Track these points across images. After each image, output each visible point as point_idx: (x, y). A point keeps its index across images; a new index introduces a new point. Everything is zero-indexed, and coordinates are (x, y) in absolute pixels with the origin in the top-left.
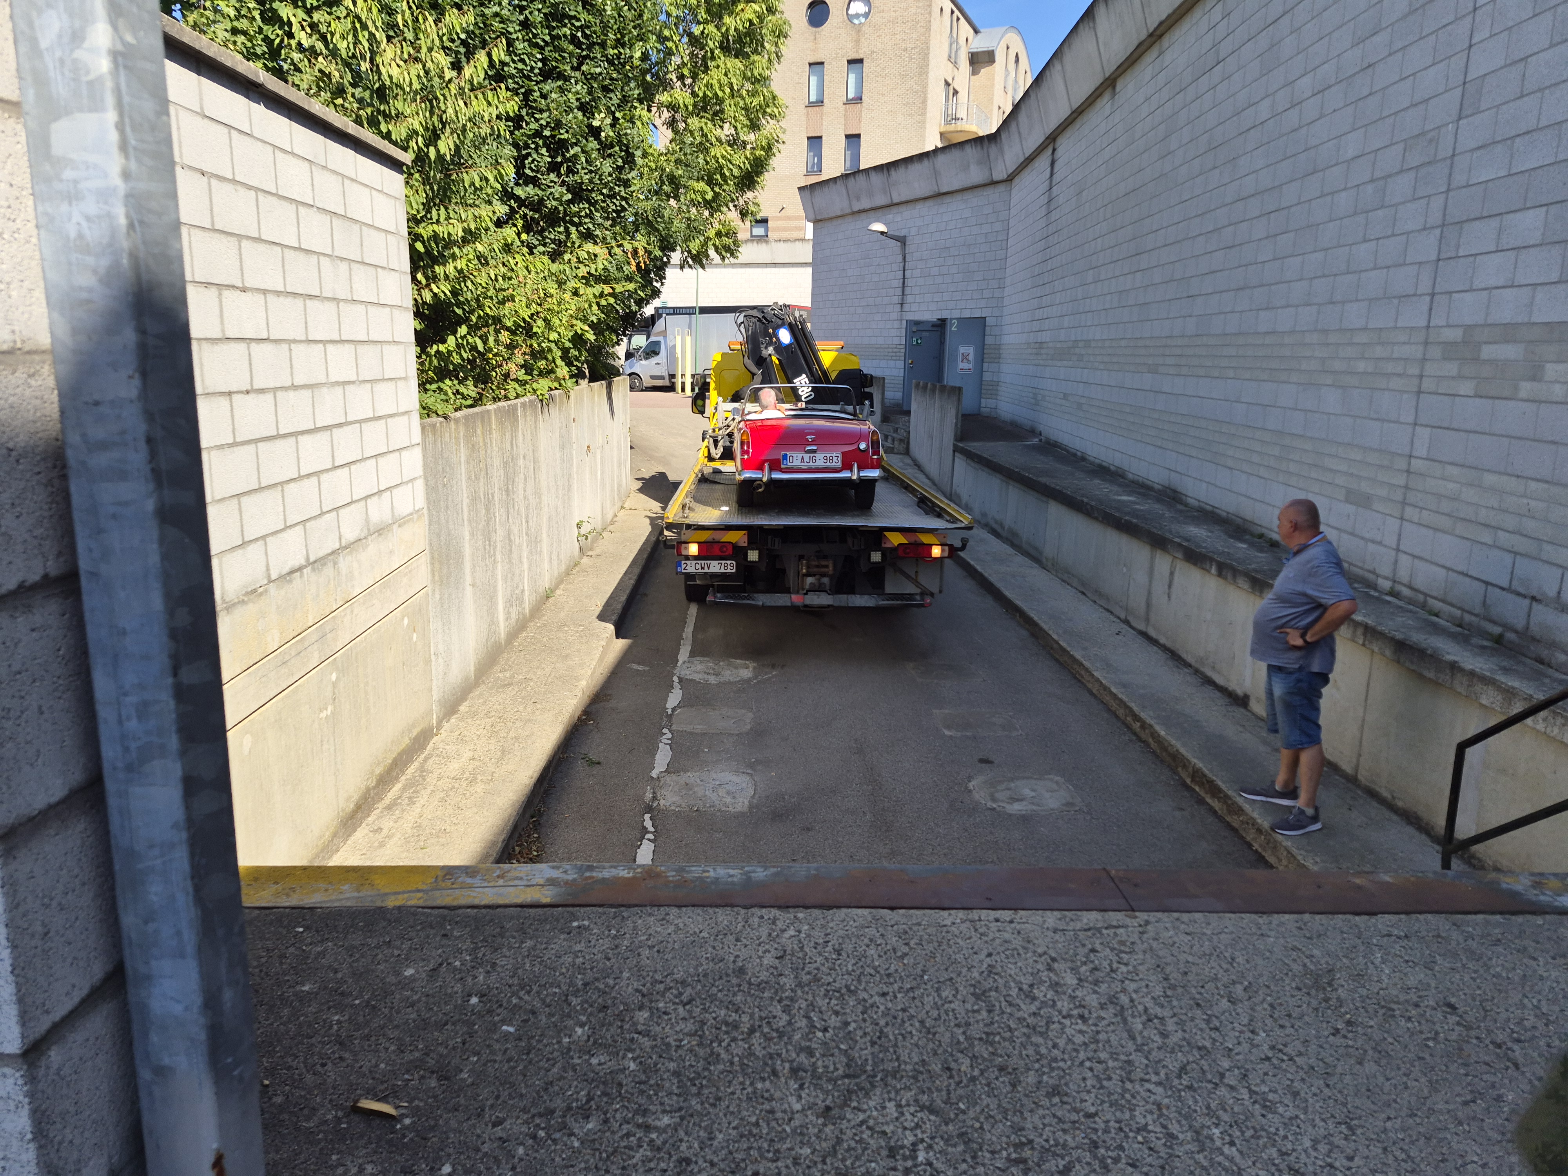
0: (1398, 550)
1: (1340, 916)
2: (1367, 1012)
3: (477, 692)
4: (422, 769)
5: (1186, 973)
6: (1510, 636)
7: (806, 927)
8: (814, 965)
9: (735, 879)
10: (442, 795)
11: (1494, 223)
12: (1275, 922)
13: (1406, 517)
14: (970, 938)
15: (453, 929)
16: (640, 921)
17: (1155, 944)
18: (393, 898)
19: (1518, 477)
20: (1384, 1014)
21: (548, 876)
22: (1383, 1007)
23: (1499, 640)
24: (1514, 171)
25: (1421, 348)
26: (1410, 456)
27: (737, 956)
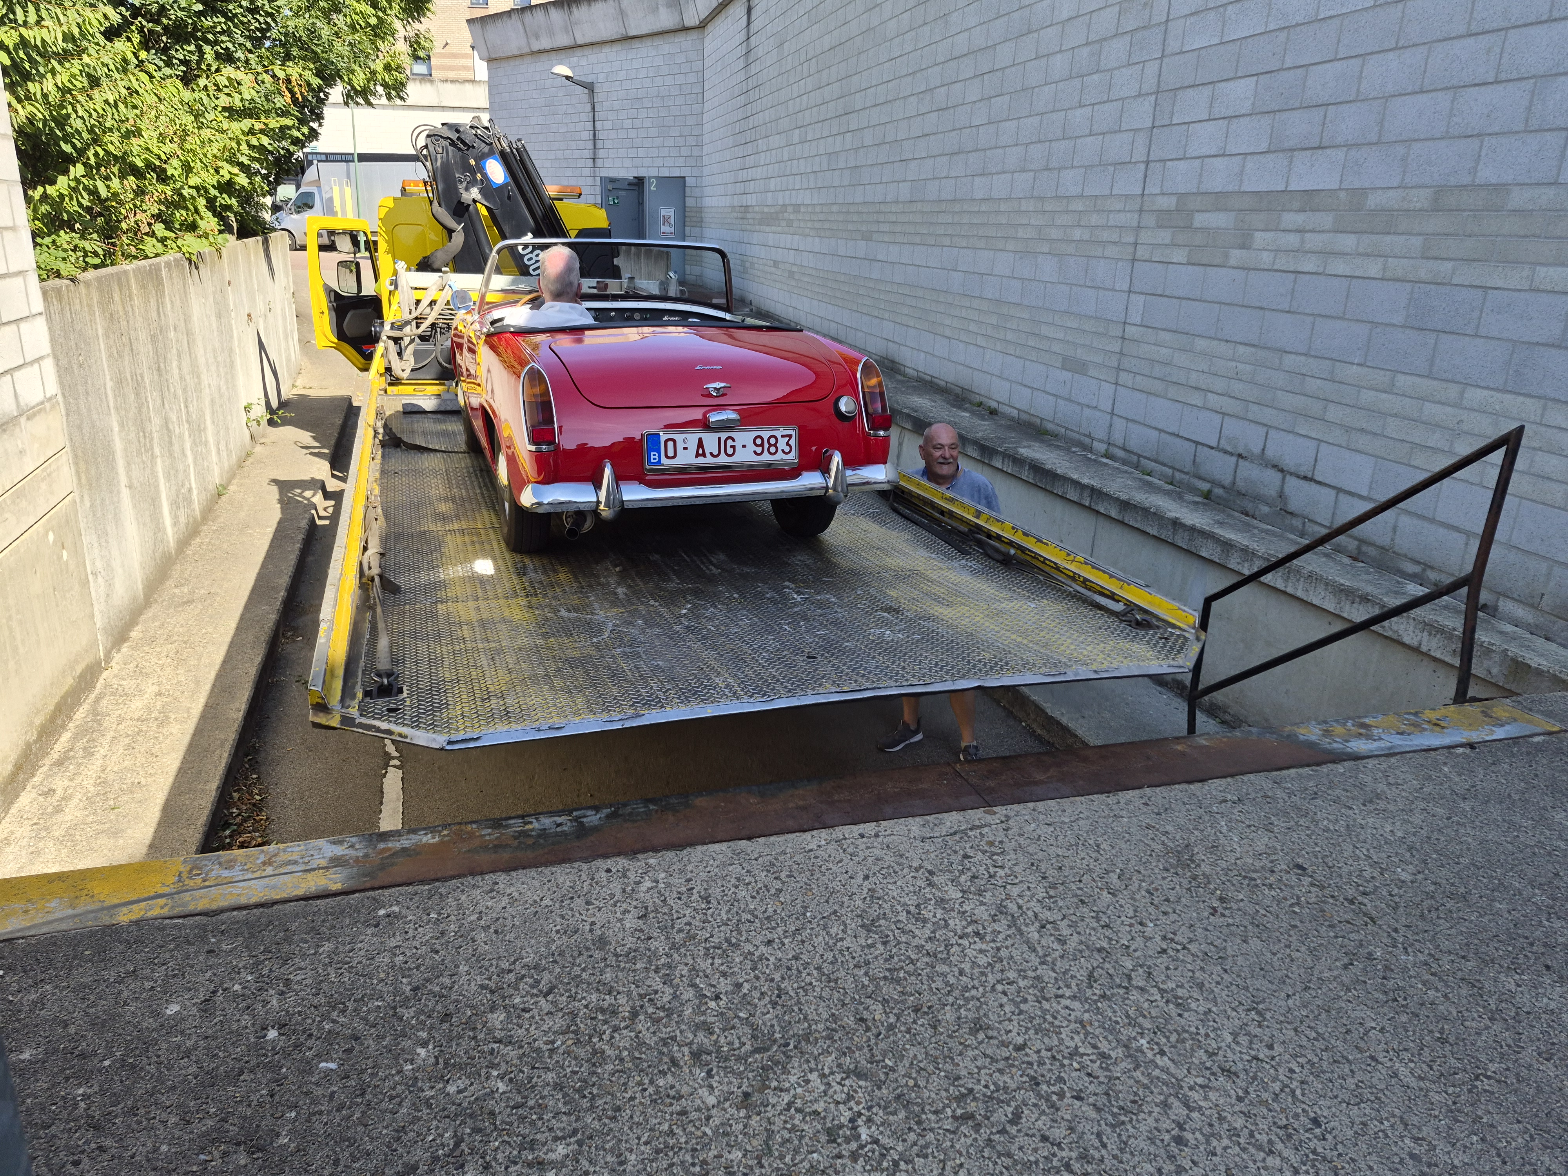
0: (1112, 414)
1: (1177, 786)
2: (1233, 885)
3: (149, 613)
4: (94, 712)
5: (1060, 868)
6: (1218, 491)
9: (565, 828)
11: (1207, 91)
12: (1123, 801)
13: (1121, 382)
14: (841, 861)
15: (219, 942)
16: (463, 897)
17: (1021, 840)
18: (125, 910)
19: (1227, 341)
20: (1248, 885)
21: (330, 854)
22: (1245, 877)
23: (1207, 495)
24: (1225, 39)
25: (1136, 216)
26: (1125, 323)
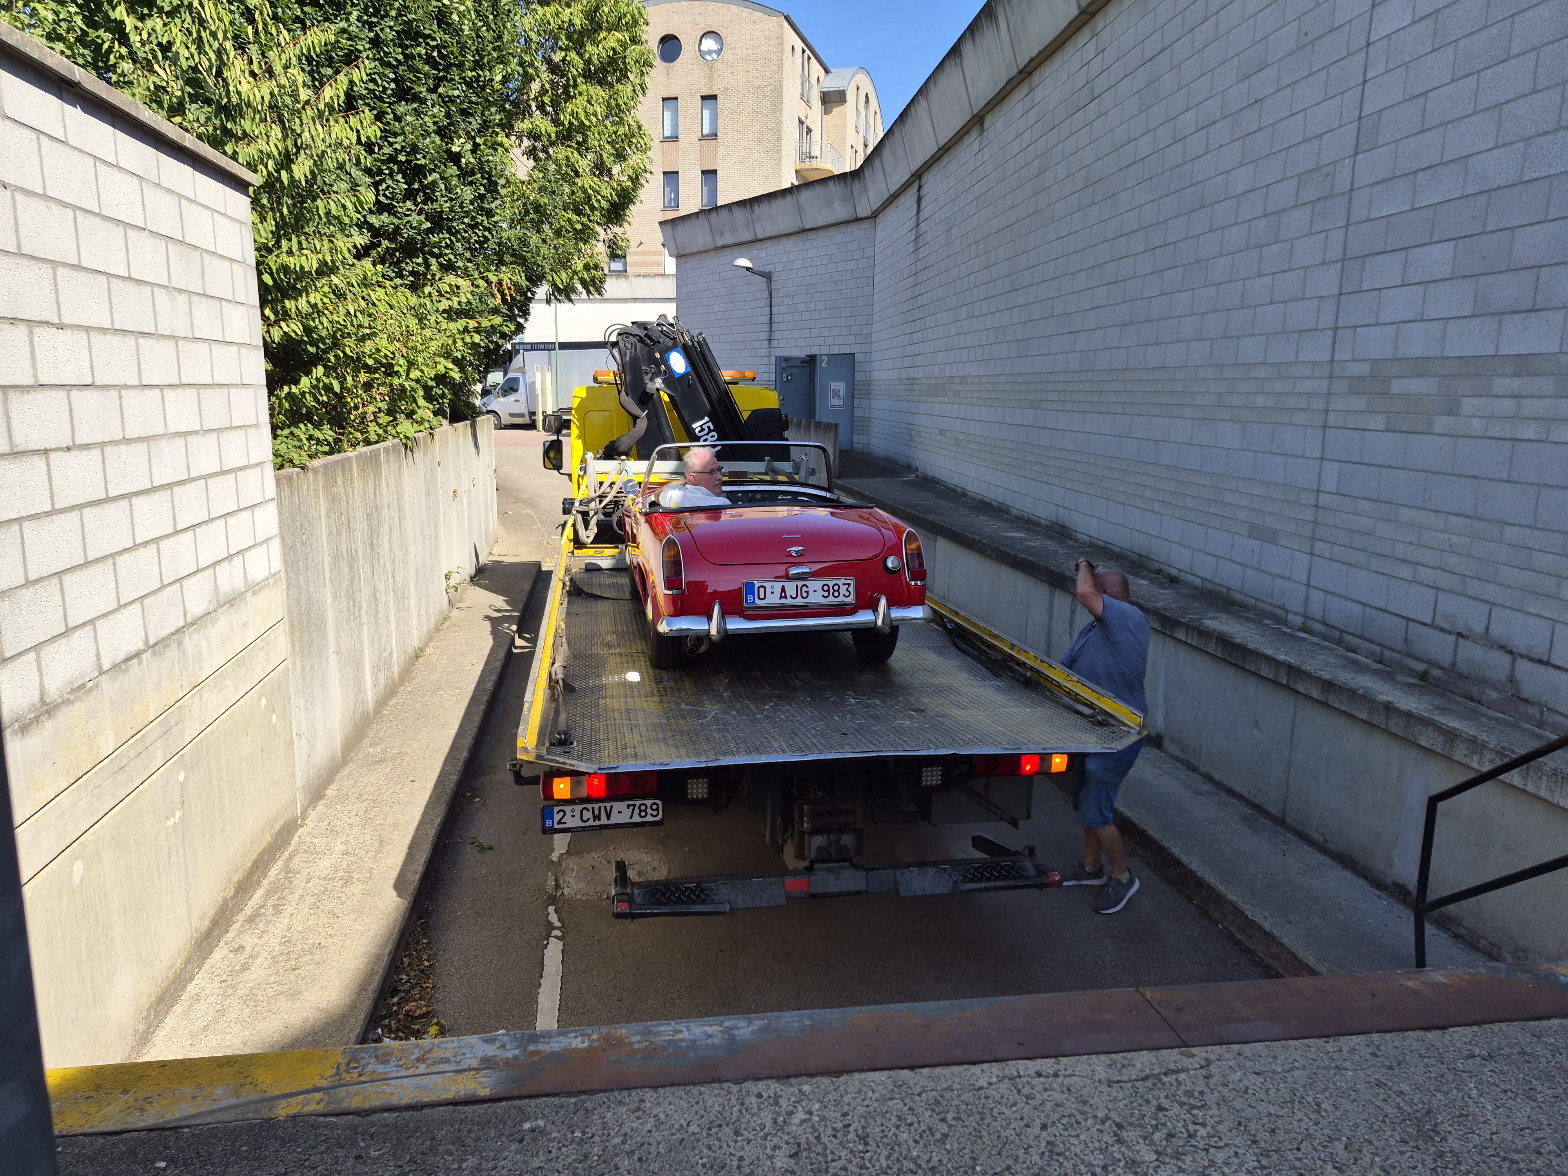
0: (1308, 585)
1: (1410, 1033)
2: (1490, 1168)
3: (345, 772)
4: (287, 869)
5: (1273, 1131)
6: (1436, 672)
7: (817, 1106)
8: (840, 1164)
9: (716, 1041)
10: (313, 900)
11: (1399, 257)
12: (1345, 1049)
13: (1316, 552)
14: (1015, 1104)
15: (368, 1146)
16: (609, 1115)
17: (1225, 1091)
18: (283, 1103)
19: (1437, 512)
20: (1509, 1169)
21: (481, 1054)
22: (1504, 1159)
23: (1423, 676)
24: (1417, 205)
25: (1326, 382)
26: (1318, 491)
27: (741, 1159)
